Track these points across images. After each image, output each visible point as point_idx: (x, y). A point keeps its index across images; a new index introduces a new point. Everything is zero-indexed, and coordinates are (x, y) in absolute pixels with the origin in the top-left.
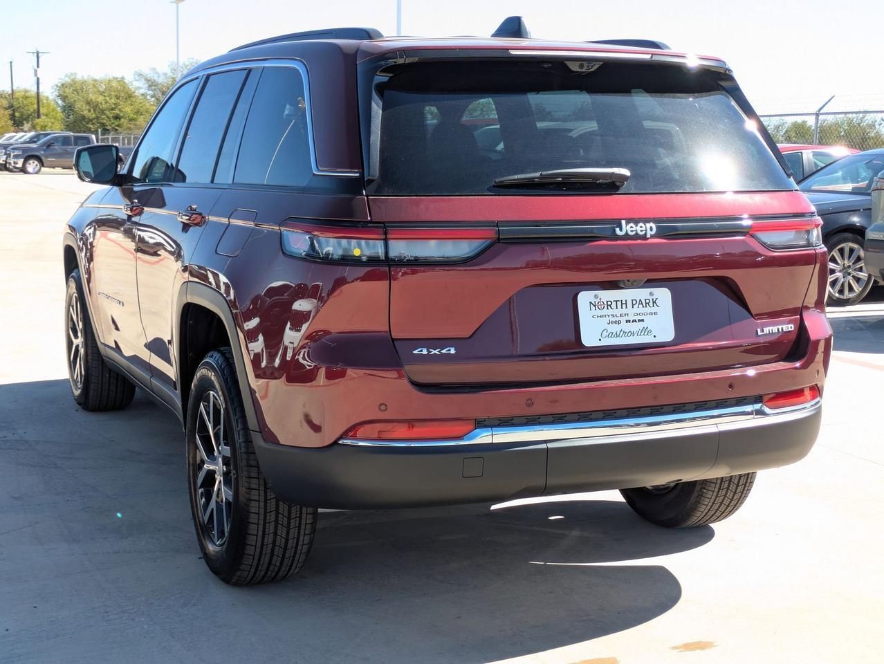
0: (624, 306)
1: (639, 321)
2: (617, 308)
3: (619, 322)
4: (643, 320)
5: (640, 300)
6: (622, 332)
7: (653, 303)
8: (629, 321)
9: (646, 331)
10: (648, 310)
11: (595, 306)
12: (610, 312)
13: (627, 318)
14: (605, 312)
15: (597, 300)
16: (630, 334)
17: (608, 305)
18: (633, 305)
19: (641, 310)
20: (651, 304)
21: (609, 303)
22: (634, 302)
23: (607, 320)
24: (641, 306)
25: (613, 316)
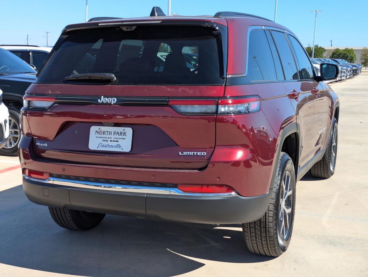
0: (110, 134)
1: (116, 141)
2: (107, 135)
3: (107, 141)
4: (118, 141)
5: (118, 132)
6: (108, 145)
7: (124, 134)
8: (112, 141)
9: (119, 146)
10: (121, 137)
11: (98, 133)
12: (104, 136)
13: (111, 139)
14: (102, 136)
15: (100, 130)
16: (111, 146)
17: (104, 133)
18: (114, 134)
19: (118, 136)
20: (123, 134)
21: (104, 132)
22: (115, 133)
23: (102, 139)
24: (118, 135)
25: (105, 138)
